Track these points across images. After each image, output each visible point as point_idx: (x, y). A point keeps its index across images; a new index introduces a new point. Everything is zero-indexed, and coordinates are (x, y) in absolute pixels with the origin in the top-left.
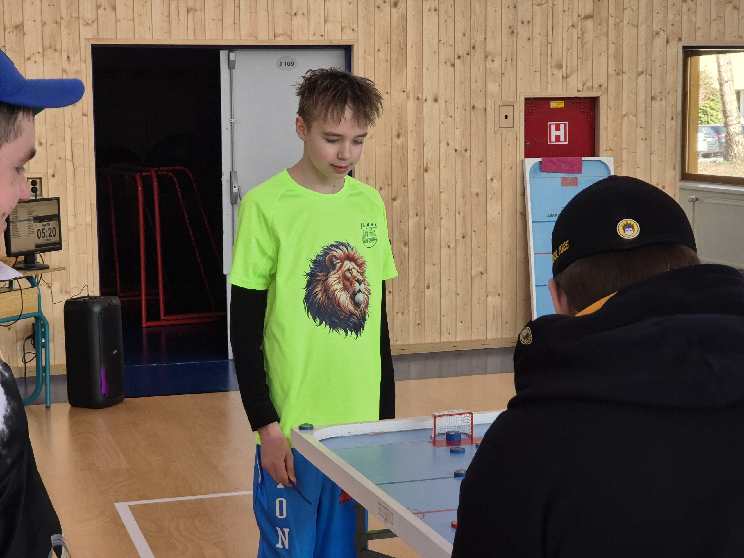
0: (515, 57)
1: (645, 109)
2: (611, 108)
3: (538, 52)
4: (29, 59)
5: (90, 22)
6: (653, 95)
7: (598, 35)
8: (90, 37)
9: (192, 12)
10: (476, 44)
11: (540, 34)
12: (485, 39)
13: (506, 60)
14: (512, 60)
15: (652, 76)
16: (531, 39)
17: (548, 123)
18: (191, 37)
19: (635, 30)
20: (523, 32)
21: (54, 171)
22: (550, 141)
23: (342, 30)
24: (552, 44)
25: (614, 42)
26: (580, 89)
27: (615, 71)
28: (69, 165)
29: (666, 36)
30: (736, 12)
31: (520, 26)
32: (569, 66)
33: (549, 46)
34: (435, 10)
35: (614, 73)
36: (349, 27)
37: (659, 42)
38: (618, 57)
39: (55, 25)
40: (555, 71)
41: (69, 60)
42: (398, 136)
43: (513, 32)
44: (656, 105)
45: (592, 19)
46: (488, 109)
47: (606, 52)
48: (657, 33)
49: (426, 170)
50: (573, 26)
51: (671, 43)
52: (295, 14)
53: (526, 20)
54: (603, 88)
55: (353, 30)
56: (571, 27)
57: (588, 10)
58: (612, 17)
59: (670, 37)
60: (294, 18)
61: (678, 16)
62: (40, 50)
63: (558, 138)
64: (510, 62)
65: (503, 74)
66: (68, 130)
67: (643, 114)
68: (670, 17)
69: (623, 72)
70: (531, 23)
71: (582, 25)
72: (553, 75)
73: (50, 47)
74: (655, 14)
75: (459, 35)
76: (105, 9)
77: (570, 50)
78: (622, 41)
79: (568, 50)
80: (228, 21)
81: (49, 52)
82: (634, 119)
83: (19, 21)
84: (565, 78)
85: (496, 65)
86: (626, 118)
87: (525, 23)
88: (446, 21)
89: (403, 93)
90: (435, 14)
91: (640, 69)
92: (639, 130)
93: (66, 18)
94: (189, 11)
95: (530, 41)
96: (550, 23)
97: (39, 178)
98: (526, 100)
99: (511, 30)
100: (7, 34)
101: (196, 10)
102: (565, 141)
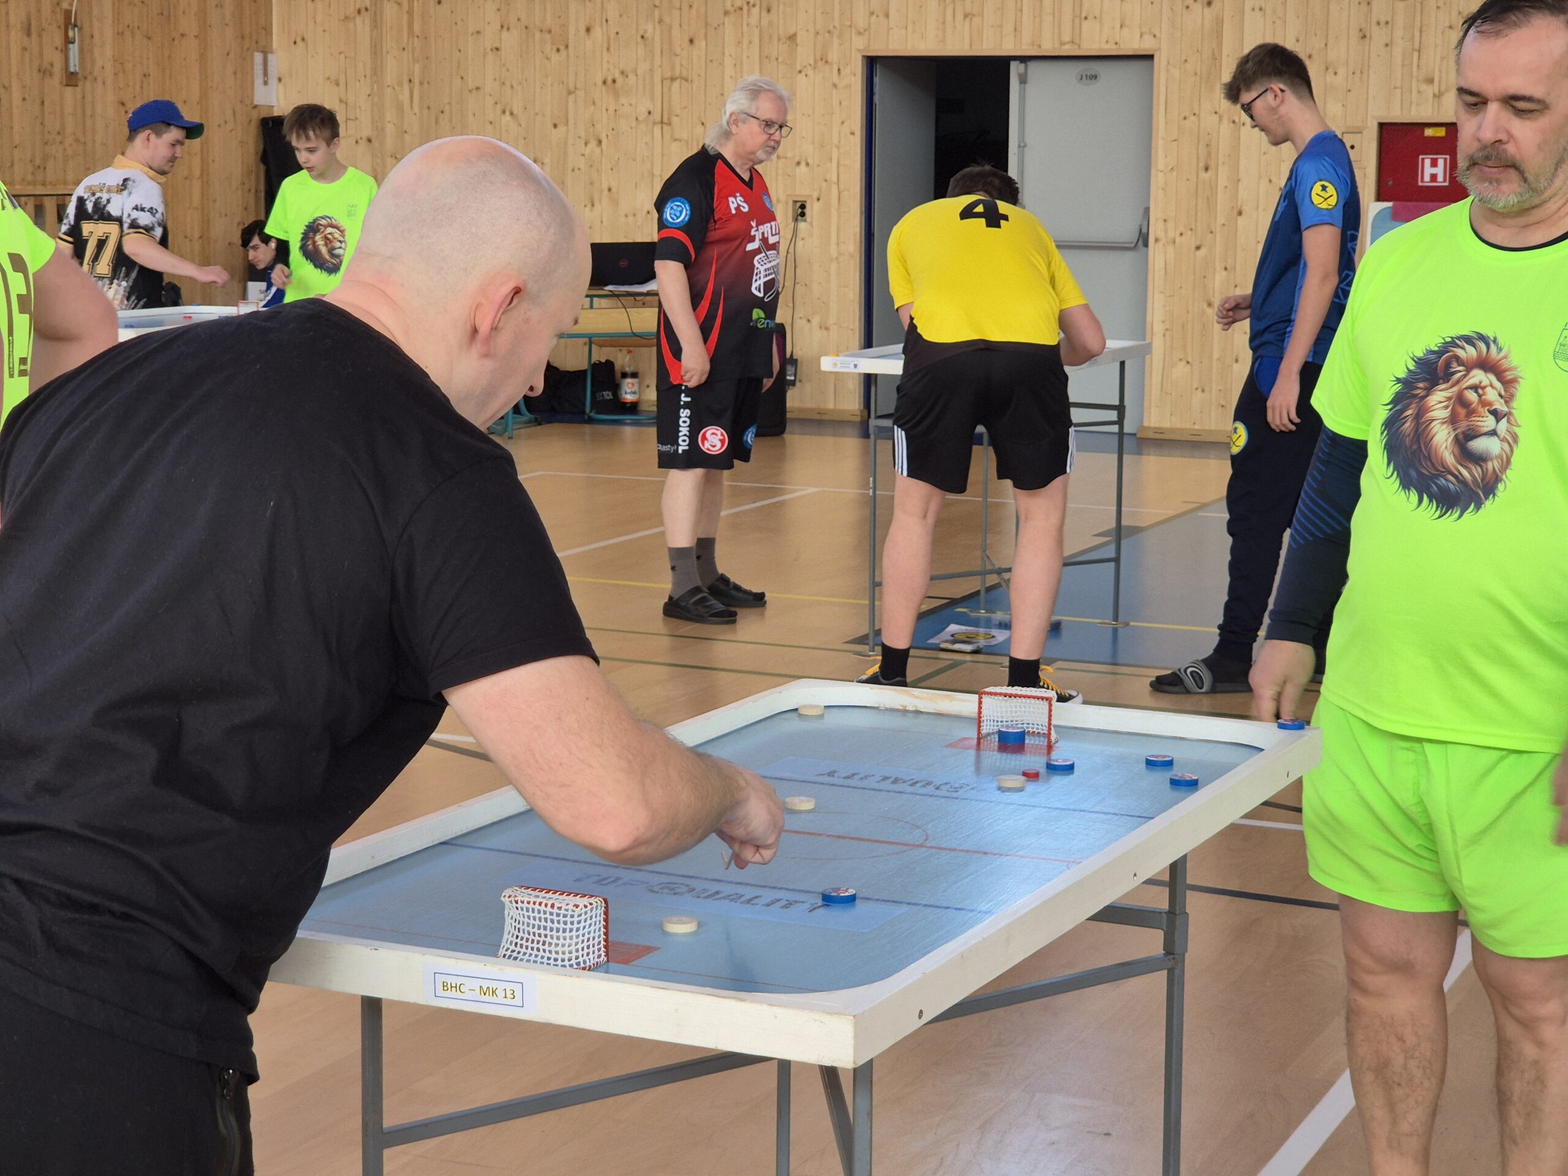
0: (1366, 69)
3: (1400, 63)
4: (800, 72)
5: (862, 31)
8: (861, 47)
9: (969, 17)
10: (1314, 52)
11: (1403, 38)
12: (1326, 45)
13: (1353, 73)
14: (1361, 72)
16: (1390, 45)
17: (1421, 157)
18: (967, 47)
20: (1379, 36)
21: (820, 194)
22: (1422, 181)
23: (1141, 36)
24: (1419, 51)
28: (834, 188)
32: (1443, 82)
33: (1416, 54)
34: (1261, 9)
36: (1150, 32)
39: (827, 35)
40: (1424, 87)
41: (839, 73)
42: (1207, 169)
43: (1364, 37)
49: (1240, 213)
50: (1451, 27)
53: (1383, 20)
55: (1155, 36)
56: (1447, 29)
60: (1085, 24)
62: (812, 62)
63: (1434, 177)
64: (1359, 75)
65: (1349, 91)
66: (835, 150)
70: (1390, 25)
72: (1419, 92)
73: (822, 59)
76: (877, 16)
77: (1446, 60)
79: (1443, 58)
80: (1009, 28)
81: (820, 63)
83: (792, 32)
84: (1438, 96)
85: (1339, 80)
87: (1383, 23)
88: (1274, 22)
89: (1214, 114)
90: (1258, 14)
93: (838, 27)
94: (966, 16)
95: (1389, 48)
96: (1418, 23)
97: (806, 202)
98: (1381, 125)
99: (1361, 35)
100: (780, 45)
101: (973, 15)
102: (1445, 181)
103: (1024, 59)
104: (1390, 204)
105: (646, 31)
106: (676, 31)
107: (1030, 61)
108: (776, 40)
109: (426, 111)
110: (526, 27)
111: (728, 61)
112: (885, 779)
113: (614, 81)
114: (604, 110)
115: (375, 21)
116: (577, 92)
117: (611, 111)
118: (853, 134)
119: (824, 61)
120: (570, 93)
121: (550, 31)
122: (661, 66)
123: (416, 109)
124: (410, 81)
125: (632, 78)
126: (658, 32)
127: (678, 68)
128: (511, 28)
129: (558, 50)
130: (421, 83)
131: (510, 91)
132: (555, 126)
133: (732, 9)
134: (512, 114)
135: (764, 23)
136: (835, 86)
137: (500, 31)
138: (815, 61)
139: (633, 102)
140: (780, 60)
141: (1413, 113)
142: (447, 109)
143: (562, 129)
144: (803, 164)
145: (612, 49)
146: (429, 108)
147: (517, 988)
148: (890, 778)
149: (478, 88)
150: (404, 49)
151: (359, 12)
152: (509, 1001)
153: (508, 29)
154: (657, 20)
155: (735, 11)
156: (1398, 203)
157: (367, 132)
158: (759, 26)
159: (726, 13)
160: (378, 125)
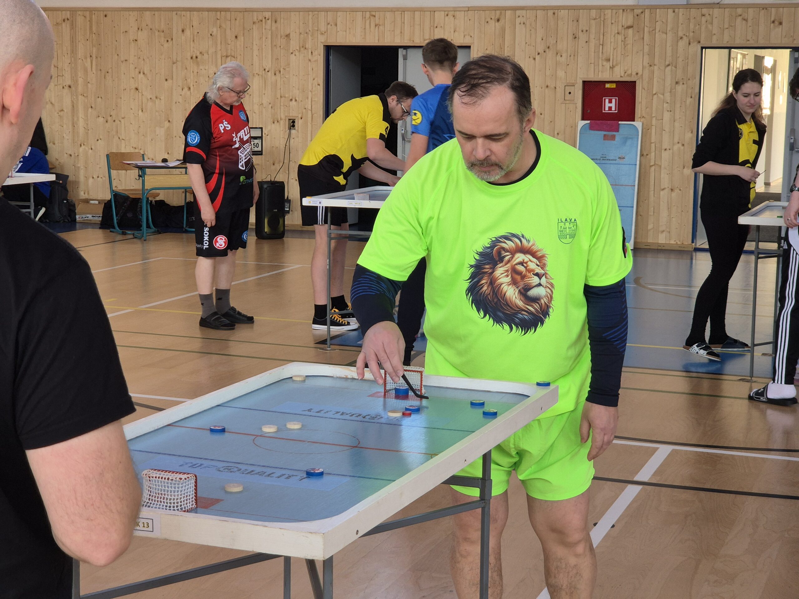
0: (576, 54)
1: (671, 90)
2: (644, 89)
3: (594, 52)
4: (292, 53)
5: (323, 33)
6: (677, 80)
7: (636, 40)
8: (323, 41)
9: (378, 26)
10: (551, 45)
11: (594, 39)
12: (556, 42)
13: (570, 56)
14: (574, 55)
15: (676, 68)
16: (588, 42)
17: (604, 98)
18: (377, 41)
19: (664, 35)
20: (583, 37)
21: (302, 116)
22: (604, 110)
23: (464, 37)
24: (603, 45)
25: (648, 44)
26: (623, 75)
27: (648, 63)
28: (310, 112)
29: (688, 39)
30: (744, 22)
31: (581, 34)
32: (615, 61)
33: (601, 47)
34: (524, 24)
35: (647, 65)
36: (469, 35)
37: (682, 44)
38: (651, 54)
39: (306, 34)
40: (605, 63)
41: (312, 54)
44: (679, 88)
45: (632, 28)
46: (557, 88)
47: (642, 52)
48: (681, 38)
50: (618, 33)
51: (692, 45)
52: (436, 27)
53: (585, 29)
54: (639, 75)
55: (471, 36)
56: (617, 34)
57: (630, 23)
58: (647, 27)
59: (692, 41)
60: (436, 30)
61: (698, 26)
62: (298, 48)
63: (610, 108)
64: (573, 57)
65: (568, 65)
66: (310, 93)
67: (669, 94)
68: (692, 26)
69: (654, 65)
70: (588, 31)
71: (624, 32)
72: (603, 66)
74: (680, 25)
75: (539, 39)
76: (331, 25)
77: (616, 49)
78: (654, 43)
79: (614, 49)
80: (398, 32)
81: (302, 49)
82: (662, 96)
83: (288, 33)
84: (612, 68)
85: (563, 59)
86: (655, 96)
87: (584, 31)
88: (531, 30)
90: (523, 26)
91: (667, 63)
92: (665, 105)
93: (311, 31)
94: (376, 26)
95: (588, 43)
96: (602, 31)
97: (295, 119)
98: (584, 83)
99: (574, 36)
100: (282, 39)
101: (380, 25)
102: (616, 110)
103: (406, 48)
104: (589, 122)
105: (213, 32)
106: (228, 32)
107: (408, 48)
108: (279, 36)
109: (99, 72)
110: (151, 29)
111: (255, 48)
112: (337, 412)
113: (197, 57)
114: (192, 72)
115: (72, 25)
116: (178, 63)
117: (195, 73)
118: (319, 85)
119: (304, 48)
120: (174, 63)
121: (163, 32)
122: (220, 50)
123: (94, 71)
124: (91, 56)
125: (206, 55)
126: (219, 32)
127: (229, 51)
128: (143, 29)
129: (168, 41)
130: (96, 57)
131: (143, 62)
132: (166, 80)
133: (257, 21)
134: (144, 74)
135: (274, 28)
136: (310, 60)
137: (137, 31)
138: (300, 48)
139: (207, 68)
140: (282, 47)
141: (600, 77)
142: (110, 71)
143: (170, 81)
144: (294, 100)
145: (195, 41)
146: (101, 70)
147: (150, 522)
148: (340, 412)
149: (126, 60)
150: (87, 40)
151: (64, 21)
152: (145, 529)
153: (142, 30)
154: (218, 27)
155: (259, 22)
156: (593, 121)
157: (68, 82)
158: (271, 29)
159: (254, 23)
160: (75, 80)
